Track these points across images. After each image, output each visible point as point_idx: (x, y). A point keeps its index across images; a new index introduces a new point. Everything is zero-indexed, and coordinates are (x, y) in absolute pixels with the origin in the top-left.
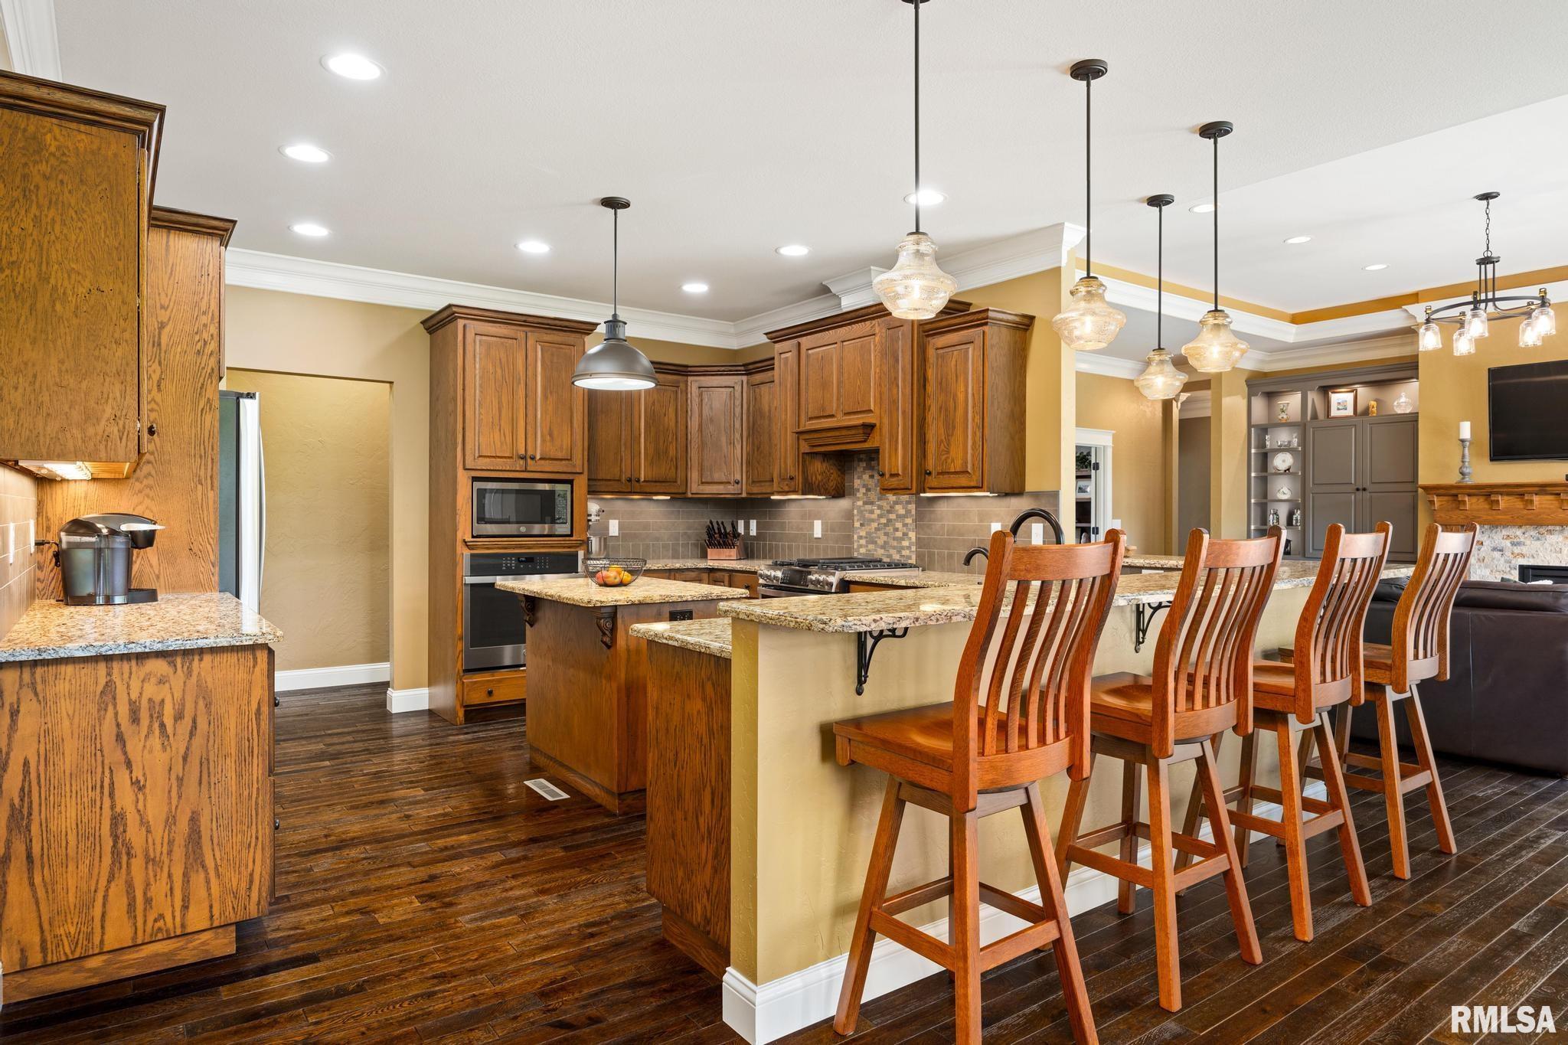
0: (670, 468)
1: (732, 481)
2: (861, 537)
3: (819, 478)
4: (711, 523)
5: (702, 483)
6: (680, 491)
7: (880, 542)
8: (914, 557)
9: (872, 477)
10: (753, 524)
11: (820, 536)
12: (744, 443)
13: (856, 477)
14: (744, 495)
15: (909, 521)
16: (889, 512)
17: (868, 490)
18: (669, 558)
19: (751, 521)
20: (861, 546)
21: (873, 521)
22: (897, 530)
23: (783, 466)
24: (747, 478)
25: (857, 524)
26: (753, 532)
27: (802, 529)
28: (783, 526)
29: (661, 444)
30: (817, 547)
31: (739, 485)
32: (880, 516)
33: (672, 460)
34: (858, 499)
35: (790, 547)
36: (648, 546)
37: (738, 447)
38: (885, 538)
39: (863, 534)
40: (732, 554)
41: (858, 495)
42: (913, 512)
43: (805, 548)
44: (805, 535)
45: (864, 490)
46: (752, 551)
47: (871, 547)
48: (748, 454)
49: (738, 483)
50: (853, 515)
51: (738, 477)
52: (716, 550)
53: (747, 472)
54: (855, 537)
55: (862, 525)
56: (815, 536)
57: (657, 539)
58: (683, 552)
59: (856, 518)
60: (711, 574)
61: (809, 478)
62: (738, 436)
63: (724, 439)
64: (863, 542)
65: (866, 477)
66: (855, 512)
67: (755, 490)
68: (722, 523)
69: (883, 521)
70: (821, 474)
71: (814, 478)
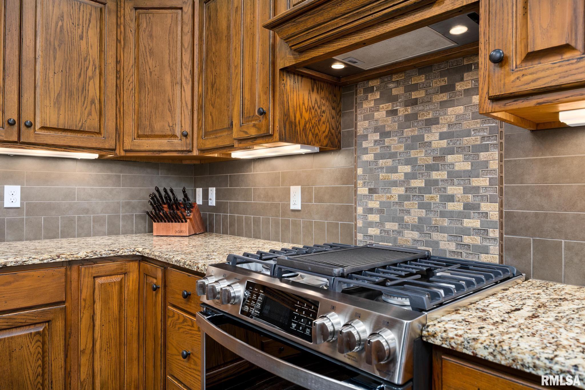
0: (90, 114)
1: (178, 133)
2: (371, 211)
3: (306, 115)
4: (158, 190)
5: (139, 136)
6: (107, 146)
7: (411, 219)
8: (494, 249)
9: (393, 113)
10: (212, 192)
11: (299, 207)
12: (196, 84)
13: (360, 117)
14: (195, 153)
15: (482, 182)
16: (430, 168)
17: (385, 134)
18: (104, 234)
19: (210, 189)
20: (371, 224)
21: (395, 184)
22: (451, 198)
23: (247, 96)
24: (199, 129)
25: (363, 191)
26: (212, 202)
27: (273, 198)
28: (247, 194)
29: (75, 76)
30: (295, 224)
31: (189, 140)
32: (409, 177)
33: (93, 102)
34: (366, 151)
35: (256, 222)
36: (71, 220)
37: (188, 88)
38: (423, 213)
39: (374, 204)
40: (183, 229)
41: (365, 144)
42: (494, 165)
43: (277, 223)
44: (277, 206)
45: (377, 136)
46: (211, 224)
47: (390, 226)
48: (200, 96)
49: (186, 136)
50: (356, 176)
51: (187, 129)
52: (162, 224)
53: (199, 120)
54: (360, 210)
55: (372, 191)
56: (292, 207)
57: (87, 211)
58: (124, 226)
59: (360, 182)
60: (142, 264)
61: (292, 114)
62: (187, 73)
63: (168, 78)
64: (374, 218)
65: (380, 115)
66: (360, 171)
67: (209, 144)
68: (172, 191)
69: (419, 183)
70: (309, 109)
71: (298, 115)
